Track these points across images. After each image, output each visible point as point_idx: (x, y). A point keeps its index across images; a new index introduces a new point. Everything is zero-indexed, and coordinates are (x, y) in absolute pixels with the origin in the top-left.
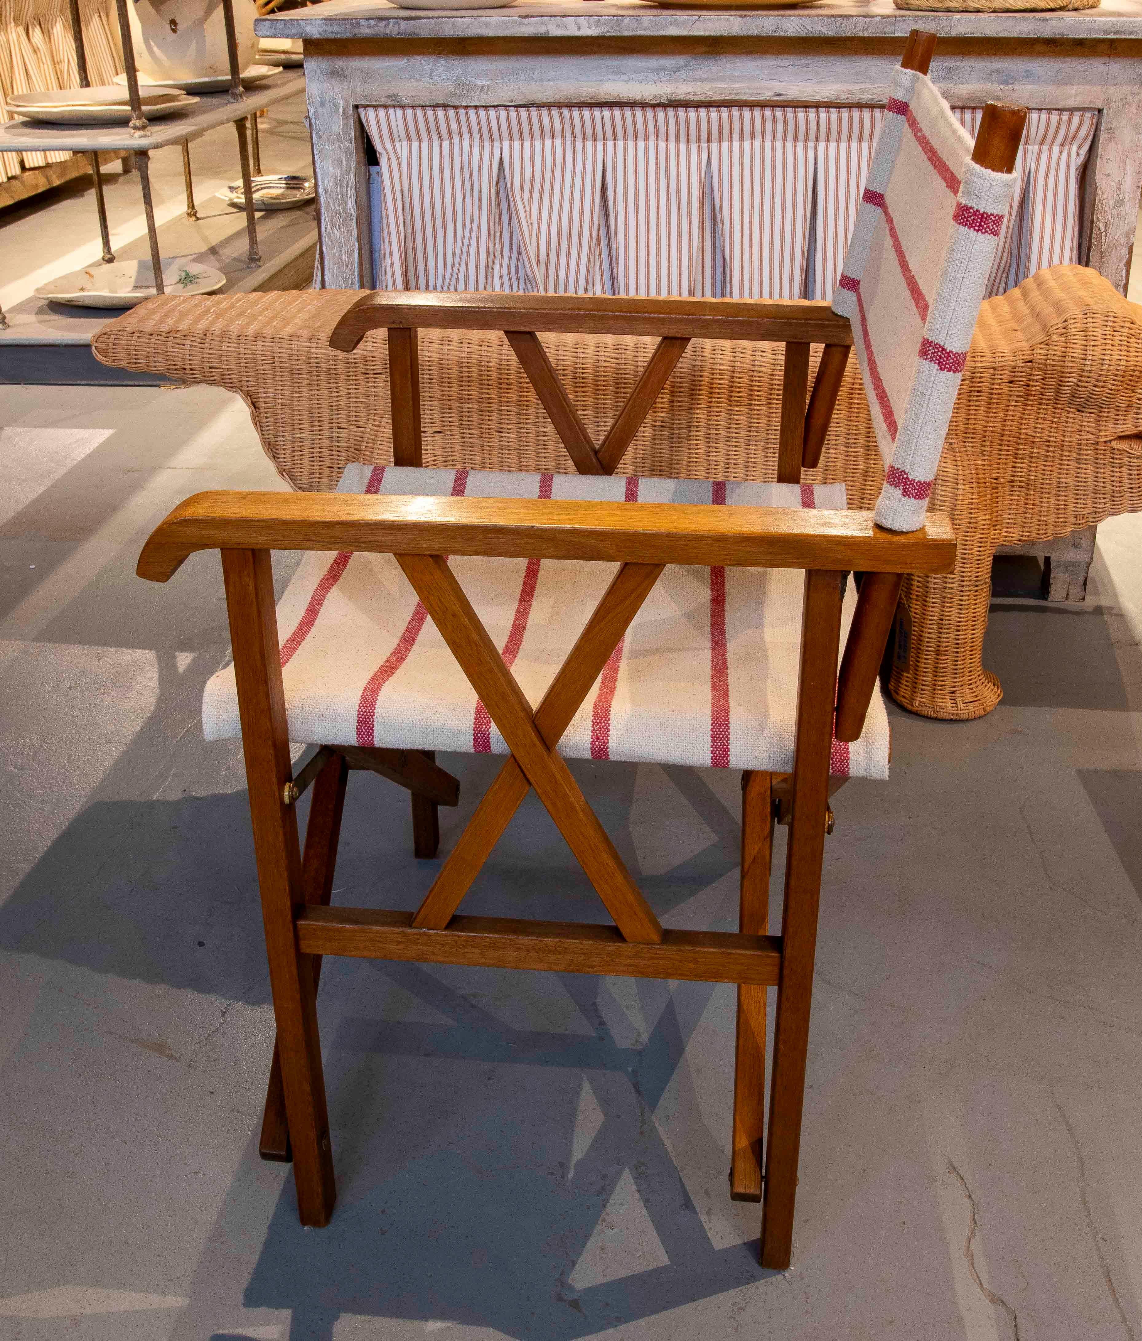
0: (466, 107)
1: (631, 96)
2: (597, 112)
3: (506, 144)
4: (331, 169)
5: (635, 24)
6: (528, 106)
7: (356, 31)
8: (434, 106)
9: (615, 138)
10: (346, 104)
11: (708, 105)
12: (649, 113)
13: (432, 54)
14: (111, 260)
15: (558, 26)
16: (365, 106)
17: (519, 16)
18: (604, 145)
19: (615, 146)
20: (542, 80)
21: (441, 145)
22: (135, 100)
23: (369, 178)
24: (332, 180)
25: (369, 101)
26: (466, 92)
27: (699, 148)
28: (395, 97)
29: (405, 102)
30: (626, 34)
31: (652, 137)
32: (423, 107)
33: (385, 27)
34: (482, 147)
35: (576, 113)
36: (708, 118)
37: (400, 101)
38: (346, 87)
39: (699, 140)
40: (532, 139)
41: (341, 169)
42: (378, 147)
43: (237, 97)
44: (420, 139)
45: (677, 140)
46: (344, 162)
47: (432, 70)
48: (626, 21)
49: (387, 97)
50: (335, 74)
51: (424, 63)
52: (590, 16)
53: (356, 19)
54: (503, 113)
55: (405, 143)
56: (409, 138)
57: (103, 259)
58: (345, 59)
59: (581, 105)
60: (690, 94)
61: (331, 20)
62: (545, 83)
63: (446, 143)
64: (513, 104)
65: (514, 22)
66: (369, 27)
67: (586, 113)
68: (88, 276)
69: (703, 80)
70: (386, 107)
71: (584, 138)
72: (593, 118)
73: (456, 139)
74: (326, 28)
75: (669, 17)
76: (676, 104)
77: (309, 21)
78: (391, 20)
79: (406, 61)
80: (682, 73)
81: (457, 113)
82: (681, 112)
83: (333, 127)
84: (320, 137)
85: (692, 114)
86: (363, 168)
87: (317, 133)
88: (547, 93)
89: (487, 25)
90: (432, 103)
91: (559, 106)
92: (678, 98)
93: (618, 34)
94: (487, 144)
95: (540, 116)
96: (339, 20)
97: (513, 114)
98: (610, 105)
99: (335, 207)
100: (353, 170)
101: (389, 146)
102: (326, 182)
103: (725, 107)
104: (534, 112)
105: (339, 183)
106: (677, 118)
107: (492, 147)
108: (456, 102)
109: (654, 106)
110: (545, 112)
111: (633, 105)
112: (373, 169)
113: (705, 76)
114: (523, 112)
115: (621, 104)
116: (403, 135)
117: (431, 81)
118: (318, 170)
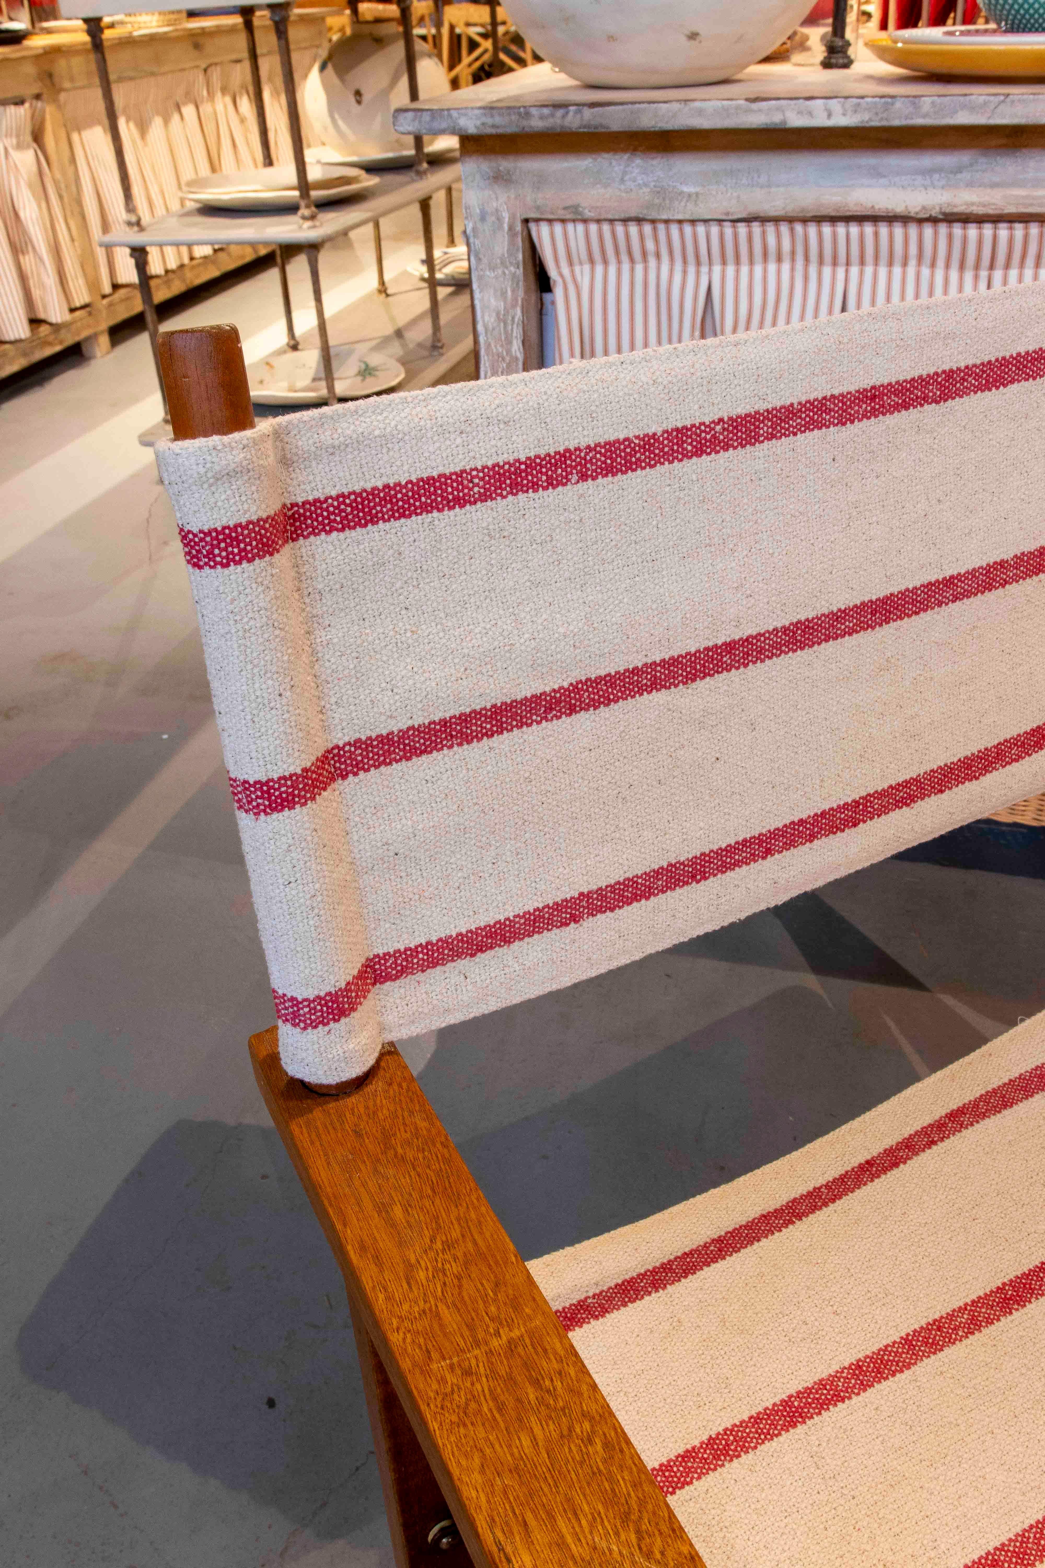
0: (667, 222)
1: (890, 207)
2: (841, 229)
3: (717, 269)
4: (492, 300)
5: (911, 109)
6: (748, 220)
7: (525, 123)
8: (625, 221)
9: (862, 262)
10: (513, 217)
11: (996, 219)
12: (913, 230)
13: (624, 150)
14: (295, 347)
15: (800, 113)
16: (537, 220)
17: (747, 100)
18: (847, 271)
19: (861, 273)
20: (769, 186)
21: (632, 270)
22: (304, 185)
23: (541, 309)
24: (494, 315)
25: (542, 213)
26: (667, 202)
27: (976, 278)
28: (575, 208)
29: (588, 214)
30: (896, 123)
31: (913, 262)
32: (611, 221)
33: (564, 117)
34: (685, 272)
35: (812, 229)
36: (995, 238)
37: (580, 214)
38: (513, 196)
39: (977, 267)
40: (751, 262)
41: (505, 302)
42: (553, 273)
43: (421, 174)
44: (605, 262)
45: (947, 266)
46: (509, 293)
47: (625, 173)
48: (898, 104)
49: (565, 208)
50: (499, 179)
51: (614, 163)
52: (846, 98)
53: (525, 107)
54: (715, 229)
55: (587, 267)
56: (592, 261)
57: (288, 344)
58: (511, 158)
59: (819, 219)
60: (973, 204)
61: (492, 108)
62: (773, 190)
63: (639, 268)
64: (730, 217)
65: (738, 108)
66: (542, 117)
67: (827, 229)
68: (267, 367)
69: (994, 185)
70: (563, 221)
71: (821, 262)
72: (835, 236)
73: (652, 262)
74: (484, 119)
75: (962, 98)
76: (951, 218)
77: (463, 111)
78: (572, 108)
79: (590, 160)
80: (966, 176)
81: (655, 230)
82: (957, 230)
83: (496, 248)
84: (479, 260)
85: (972, 231)
86: (534, 298)
87: (477, 256)
88: (775, 204)
89: (700, 112)
90: (623, 216)
91: (790, 220)
92: (955, 210)
93: (884, 123)
94: (691, 269)
95: (764, 233)
96: (502, 108)
97: (728, 230)
98: (860, 219)
99: (496, 348)
100: (520, 302)
101: (566, 271)
102: (486, 318)
103: (1020, 222)
104: (756, 227)
105: (502, 319)
106: (950, 237)
107: (698, 273)
108: (654, 215)
109: (920, 221)
110: (770, 228)
111: (891, 219)
112: (547, 297)
113: (996, 179)
114: (742, 228)
115: (874, 219)
116: (584, 256)
117: (623, 187)
118: (477, 302)
